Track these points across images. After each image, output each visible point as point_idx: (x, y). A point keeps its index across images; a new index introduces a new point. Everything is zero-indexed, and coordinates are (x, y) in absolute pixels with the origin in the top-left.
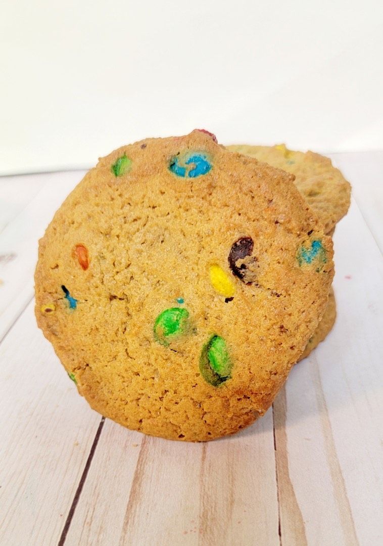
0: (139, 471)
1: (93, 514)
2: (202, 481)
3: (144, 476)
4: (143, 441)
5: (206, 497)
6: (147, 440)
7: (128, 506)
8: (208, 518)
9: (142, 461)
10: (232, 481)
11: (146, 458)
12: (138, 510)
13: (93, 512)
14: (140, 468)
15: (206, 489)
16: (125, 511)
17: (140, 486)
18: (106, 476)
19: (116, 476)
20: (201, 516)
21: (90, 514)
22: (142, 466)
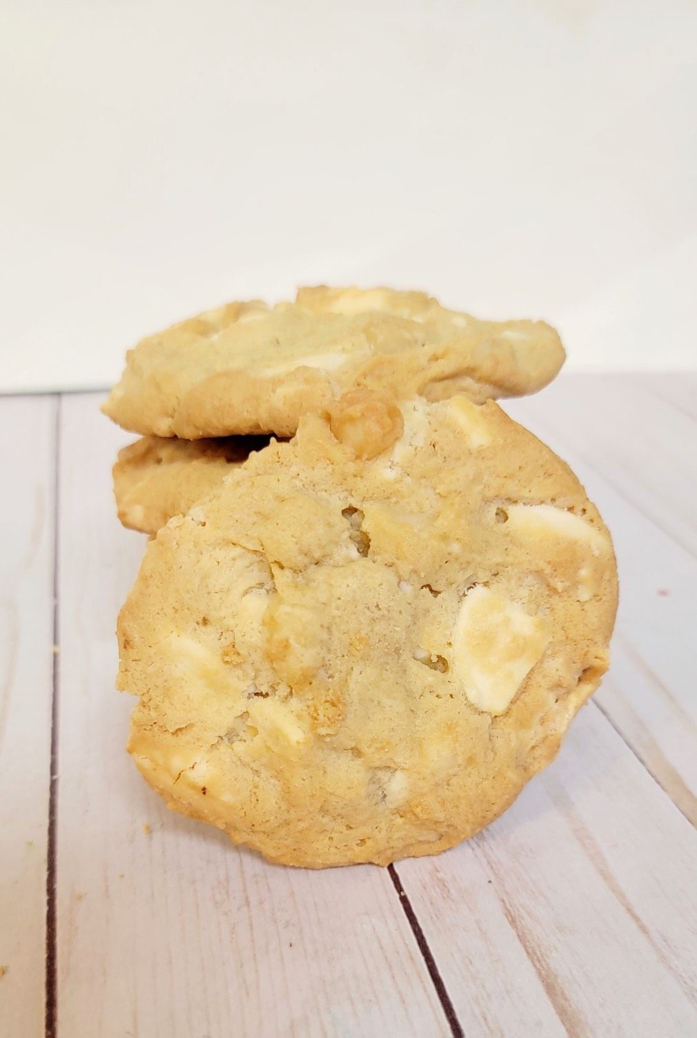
0: (543, 972)
2: (671, 968)
3: (559, 980)
4: (507, 916)
6: (513, 913)
9: (535, 954)
14: (541, 965)
17: (566, 999)
22: (544, 963)
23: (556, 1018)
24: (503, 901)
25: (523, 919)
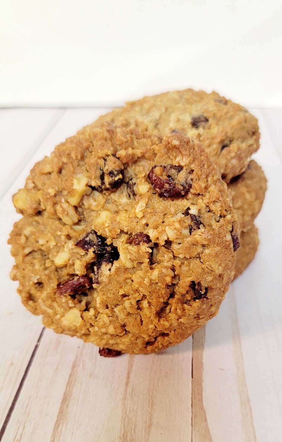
0: (67, 392)
1: (22, 432)
2: (124, 404)
3: (72, 398)
5: (127, 419)
7: (55, 425)
8: (128, 439)
9: (71, 383)
10: (152, 406)
11: (75, 380)
12: (64, 429)
13: (23, 429)
14: (69, 389)
15: (128, 412)
16: (52, 430)
17: (67, 406)
18: (37, 397)
19: (46, 397)
20: (121, 436)
21: (20, 431)
22: (71, 388)
23: (56, 414)
24: (77, 356)
25: (79, 367)
